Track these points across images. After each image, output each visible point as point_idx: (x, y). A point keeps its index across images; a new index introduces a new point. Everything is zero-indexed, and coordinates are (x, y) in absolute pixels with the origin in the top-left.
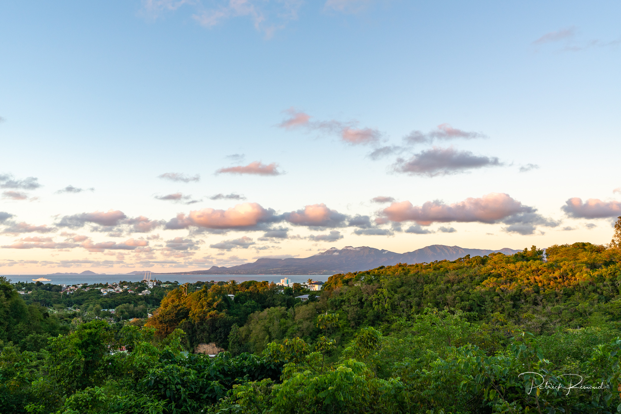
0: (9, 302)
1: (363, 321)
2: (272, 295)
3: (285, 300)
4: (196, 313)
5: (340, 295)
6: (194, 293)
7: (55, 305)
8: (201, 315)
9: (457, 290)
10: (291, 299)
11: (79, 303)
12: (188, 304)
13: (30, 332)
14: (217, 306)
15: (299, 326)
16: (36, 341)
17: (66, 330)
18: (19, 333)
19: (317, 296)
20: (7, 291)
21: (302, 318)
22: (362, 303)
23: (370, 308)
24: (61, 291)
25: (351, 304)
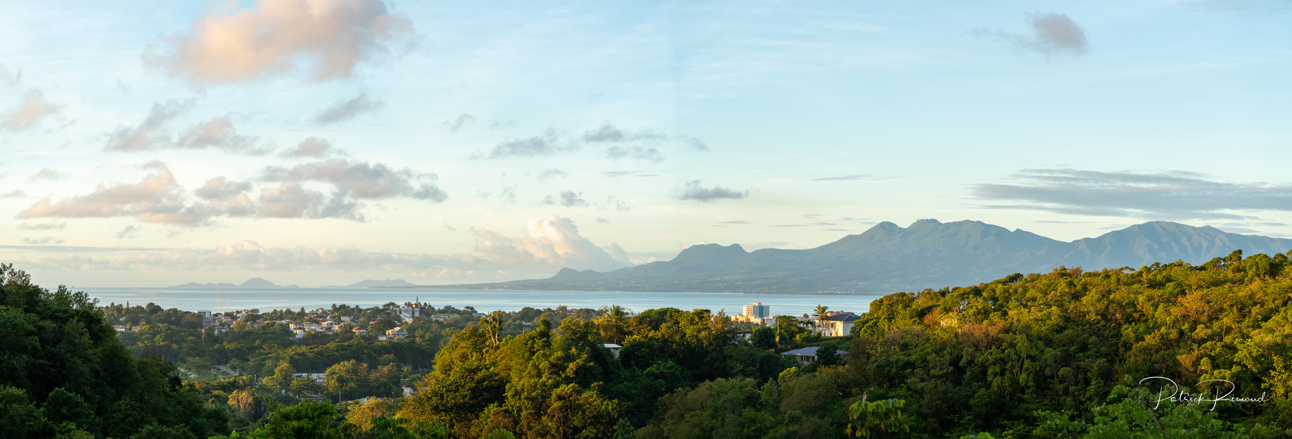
0: (99, 349)
1: (960, 418)
2: (721, 347)
3: (753, 360)
4: (523, 390)
5: (902, 350)
6: (517, 337)
7: (190, 359)
8: (534, 394)
10: (770, 356)
11: (242, 355)
12: (501, 365)
13: (146, 419)
14: (576, 373)
15: (791, 428)
17: (221, 419)
18: (123, 420)
19: (839, 352)
20: (93, 326)
21: (800, 409)
22: (961, 371)
23: (980, 383)
24: (201, 327)
25: (931, 373)
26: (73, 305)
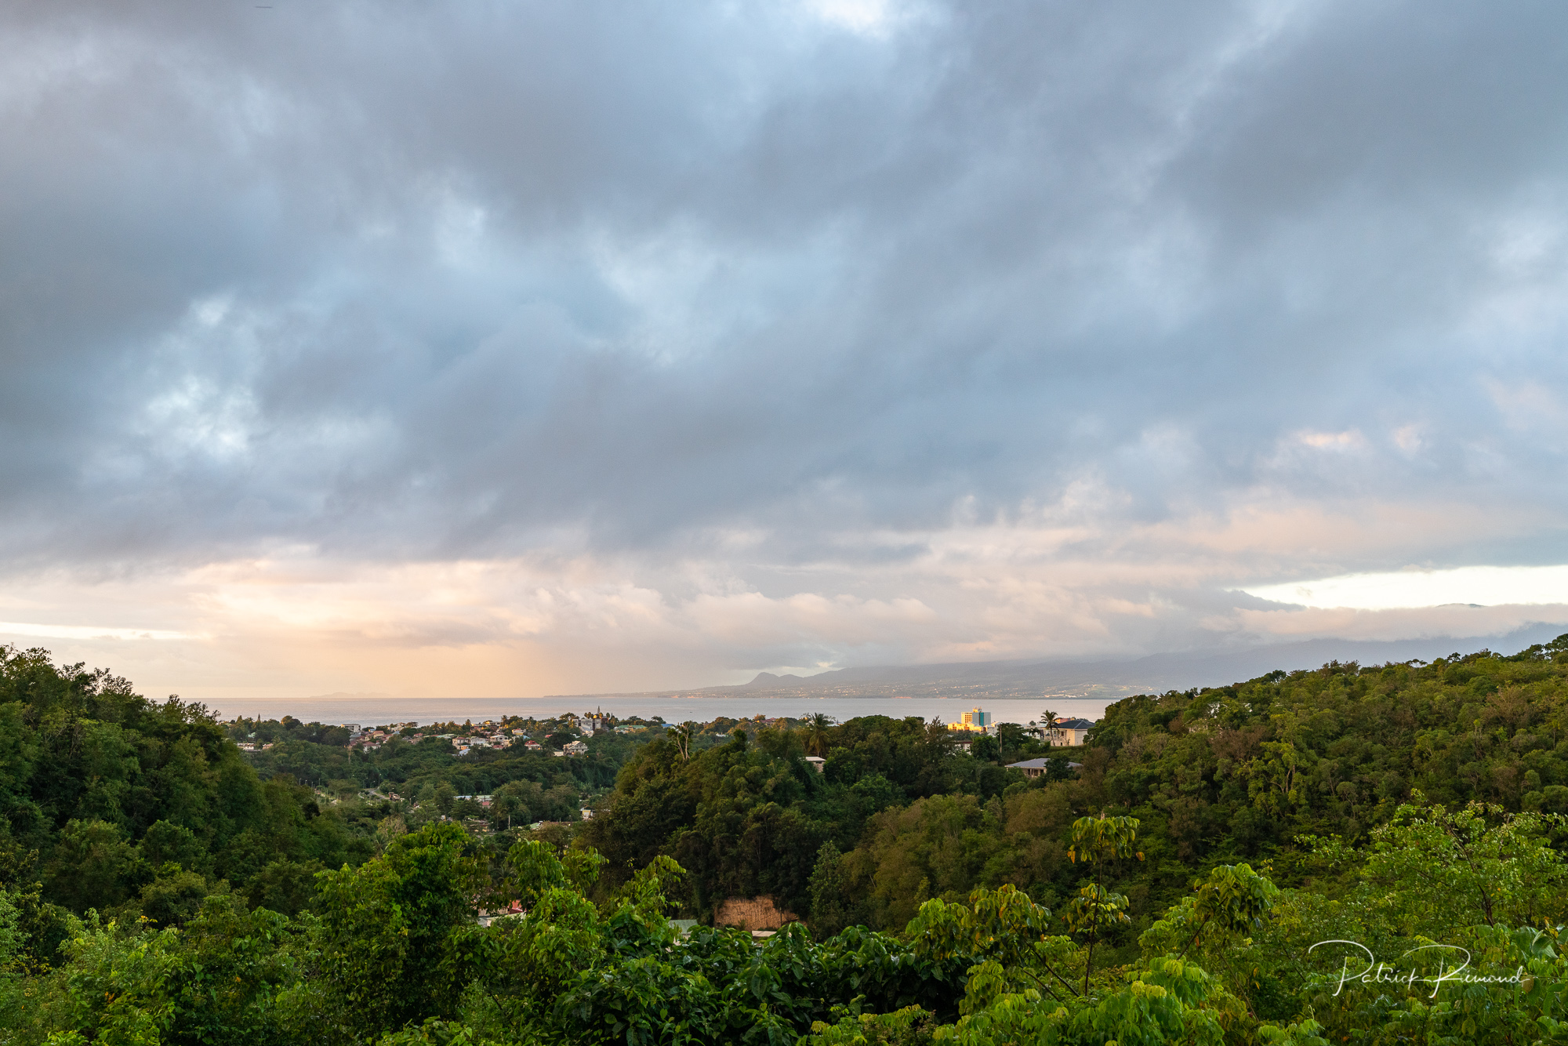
0: (217, 772)
1: (1218, 841)
2: (936, 760)
3: (974, 773)
4: (716, 810)
5: (1144, 762)
6: (709, 750)
7: (332, 782)
8: (728, 815)
9: (1528, 749)
10: (992, 770)
11: (396, 777)
12: (691, 783)
13: (272, 854)
14: (776, 789)
15: (1019, 852)
16: (286, 881)
17: (365, 851)
18: (243, 857)
19: (1071, 764)
20: (210, 744)
21: (1029, 829)
22: (1215, 786)
23: (1240, 800)
24: (348, 743)
25: (1180, 788)
26: (186, 719)
